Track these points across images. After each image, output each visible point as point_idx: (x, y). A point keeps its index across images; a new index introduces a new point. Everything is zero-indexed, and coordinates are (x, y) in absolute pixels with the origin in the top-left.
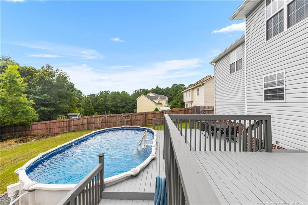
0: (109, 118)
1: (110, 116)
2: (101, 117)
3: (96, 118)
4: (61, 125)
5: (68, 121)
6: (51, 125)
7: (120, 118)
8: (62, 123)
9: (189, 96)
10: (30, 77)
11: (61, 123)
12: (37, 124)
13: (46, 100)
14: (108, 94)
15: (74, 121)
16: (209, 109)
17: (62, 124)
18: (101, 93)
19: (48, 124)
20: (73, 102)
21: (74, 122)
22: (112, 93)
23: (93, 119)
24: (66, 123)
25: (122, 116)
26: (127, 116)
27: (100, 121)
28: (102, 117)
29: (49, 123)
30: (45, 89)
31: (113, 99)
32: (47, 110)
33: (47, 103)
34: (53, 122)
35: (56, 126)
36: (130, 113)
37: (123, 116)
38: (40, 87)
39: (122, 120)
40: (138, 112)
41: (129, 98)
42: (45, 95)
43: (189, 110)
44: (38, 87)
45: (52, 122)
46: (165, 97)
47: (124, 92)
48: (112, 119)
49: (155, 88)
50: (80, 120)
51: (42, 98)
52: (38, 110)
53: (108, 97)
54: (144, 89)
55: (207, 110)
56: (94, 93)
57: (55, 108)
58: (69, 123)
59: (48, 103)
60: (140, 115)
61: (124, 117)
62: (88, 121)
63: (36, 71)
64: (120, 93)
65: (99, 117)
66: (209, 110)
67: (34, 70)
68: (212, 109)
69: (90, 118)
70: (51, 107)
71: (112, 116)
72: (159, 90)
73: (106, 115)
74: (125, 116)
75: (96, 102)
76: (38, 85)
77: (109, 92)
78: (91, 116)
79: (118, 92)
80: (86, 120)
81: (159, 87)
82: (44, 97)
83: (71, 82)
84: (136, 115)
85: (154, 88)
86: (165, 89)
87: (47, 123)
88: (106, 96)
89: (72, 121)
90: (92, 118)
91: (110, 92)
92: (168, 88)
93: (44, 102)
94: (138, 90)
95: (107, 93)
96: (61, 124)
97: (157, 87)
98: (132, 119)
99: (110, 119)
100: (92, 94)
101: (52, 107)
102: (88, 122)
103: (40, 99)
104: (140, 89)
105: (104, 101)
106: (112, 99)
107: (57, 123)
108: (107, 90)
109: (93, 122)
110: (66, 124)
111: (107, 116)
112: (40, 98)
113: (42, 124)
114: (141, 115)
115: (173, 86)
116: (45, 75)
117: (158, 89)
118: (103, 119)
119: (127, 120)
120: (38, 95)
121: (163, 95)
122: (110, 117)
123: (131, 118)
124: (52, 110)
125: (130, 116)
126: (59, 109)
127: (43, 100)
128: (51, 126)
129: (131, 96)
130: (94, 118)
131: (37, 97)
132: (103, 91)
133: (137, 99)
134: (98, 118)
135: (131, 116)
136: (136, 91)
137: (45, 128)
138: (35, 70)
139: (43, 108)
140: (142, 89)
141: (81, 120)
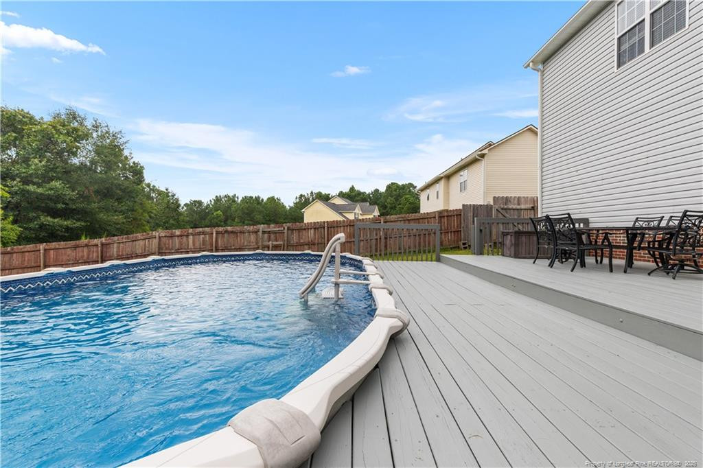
0: (223, 237)
1: (226, 232)
2: (199, 234)
3: (185, 238)
4: (82, 257)
5: (102, 244)
6: (52, 256)
7: (253, 237)
8: (85, 250)
9: (437, 198)
10: (14, 135)
11: (80, 249)
12: (9, 253)
13: (58, 198)
14: (234, 201)
15: (121, 245)
16: (519, 204)
17: (85, 253)
18: (218, 199)
19: (42, 251)
20: (141, 211)
21: (118, 247)
22: (246, 200)
23: (177, 240)
24: (95, 249)
25: (260, 233)
26: (275, 233)
27: (197, 245)
28: (203, 233)
29: (45, 250)
30: (58, 170)
31: (247, 214)
32: (61, 226)
33: (60, 206)
34: (57, 246)
35: (65, 258)
36: (284, 225)
37: (264, 232)
38: (40, 162)
39: (260, 244)
40: (305, 222)
41: (284, 214)
42: (57, 184)
43: (451, 216)
44: (36, 161)
45: (53, 247)
46: (372, 207)
47: (272, 199)
48: (231, 240)
49: (346, 190)
50: (137, 243)
51: (47, 191)
52: (36, 223)
53: (233, 209)
54: (321, 193)
55: (514, 207)
56: (200, 199)
57: (85, 222)
58: (105, 249)
59: (63, 206)
60: (312, 231)
61: (266, 235)
62: (159, 244)
63: (32, 121)
64: (263, 200)
65: (192, 234)
66: (518, 207)
67: (27, 117)
68: (529, 206)
69: (166, 236)
70: (74, 219)
71: (232, 232)
72: (355, 196)
73: (214, 230)
74: (269, 232)
75: (203, 221)
76: (35, 158)
77: (238, 198)
78: (170, 231)
79: (259, 197)
80: (156, 241)
81: (357, 188)
82: (52, 189)
83: (136, 162)
84: (299, 230)
85: (344, 191)
86: (369, 195)
87: (39, 250)
88: (229, 207)
89: (115, 245)
90: (172, 236)
91: (240, 199)
92: (377, 191)
93: (52, 205)
94: (306, 195)
95: (232, 200)
96: (81, 254)
97: (352, 189)
98: (288, 241)
99: (225, 240)
100: (194, 201)
101: (78, 220)
102: (159, 248)
103: (41, 194)
104: (312, 193)
105: (223, 217)
106: (244, 213)
107: (69, 251)
108: (231, 195)
109: (177, 246)
110: (95, 255)
111: (217, 233)
112: (40, 190)
113: (23, 252)
114: (315, 228)
115: (389, 187)
116: (58, 132)
117: (354, 194)
118: (203, 241)
119: (275, 243)
120: (34, 184)
121: (368, 204)
122: (226, 235)
123: (286, 239)
124: (76, 225)
125: (282, 232)
126: (97, 226)
127: (49, 198)
128: (52, 260)
129: (291, 208)
130: (178, 236)
131: (31, 188)
132: (223, 194)
133: (303, 210)
134: (191, 237)
135: (286, 231)
136: (301, 196)
137: (33, 264)
138: (31, 118)
139: (49, 218)
140: (317, 191)
141: (142, 243)
